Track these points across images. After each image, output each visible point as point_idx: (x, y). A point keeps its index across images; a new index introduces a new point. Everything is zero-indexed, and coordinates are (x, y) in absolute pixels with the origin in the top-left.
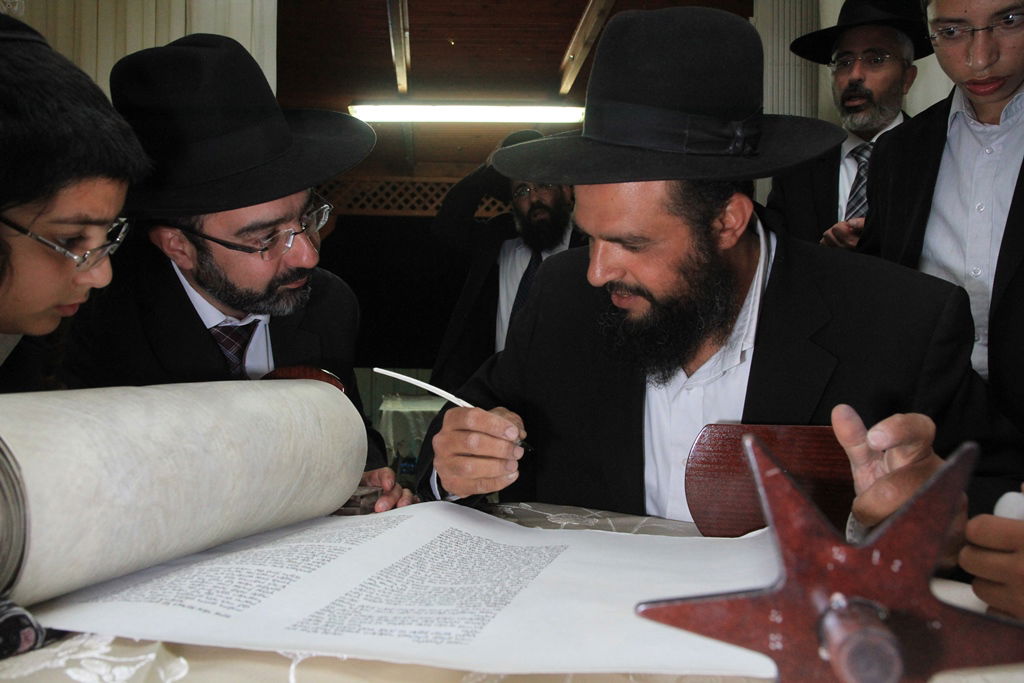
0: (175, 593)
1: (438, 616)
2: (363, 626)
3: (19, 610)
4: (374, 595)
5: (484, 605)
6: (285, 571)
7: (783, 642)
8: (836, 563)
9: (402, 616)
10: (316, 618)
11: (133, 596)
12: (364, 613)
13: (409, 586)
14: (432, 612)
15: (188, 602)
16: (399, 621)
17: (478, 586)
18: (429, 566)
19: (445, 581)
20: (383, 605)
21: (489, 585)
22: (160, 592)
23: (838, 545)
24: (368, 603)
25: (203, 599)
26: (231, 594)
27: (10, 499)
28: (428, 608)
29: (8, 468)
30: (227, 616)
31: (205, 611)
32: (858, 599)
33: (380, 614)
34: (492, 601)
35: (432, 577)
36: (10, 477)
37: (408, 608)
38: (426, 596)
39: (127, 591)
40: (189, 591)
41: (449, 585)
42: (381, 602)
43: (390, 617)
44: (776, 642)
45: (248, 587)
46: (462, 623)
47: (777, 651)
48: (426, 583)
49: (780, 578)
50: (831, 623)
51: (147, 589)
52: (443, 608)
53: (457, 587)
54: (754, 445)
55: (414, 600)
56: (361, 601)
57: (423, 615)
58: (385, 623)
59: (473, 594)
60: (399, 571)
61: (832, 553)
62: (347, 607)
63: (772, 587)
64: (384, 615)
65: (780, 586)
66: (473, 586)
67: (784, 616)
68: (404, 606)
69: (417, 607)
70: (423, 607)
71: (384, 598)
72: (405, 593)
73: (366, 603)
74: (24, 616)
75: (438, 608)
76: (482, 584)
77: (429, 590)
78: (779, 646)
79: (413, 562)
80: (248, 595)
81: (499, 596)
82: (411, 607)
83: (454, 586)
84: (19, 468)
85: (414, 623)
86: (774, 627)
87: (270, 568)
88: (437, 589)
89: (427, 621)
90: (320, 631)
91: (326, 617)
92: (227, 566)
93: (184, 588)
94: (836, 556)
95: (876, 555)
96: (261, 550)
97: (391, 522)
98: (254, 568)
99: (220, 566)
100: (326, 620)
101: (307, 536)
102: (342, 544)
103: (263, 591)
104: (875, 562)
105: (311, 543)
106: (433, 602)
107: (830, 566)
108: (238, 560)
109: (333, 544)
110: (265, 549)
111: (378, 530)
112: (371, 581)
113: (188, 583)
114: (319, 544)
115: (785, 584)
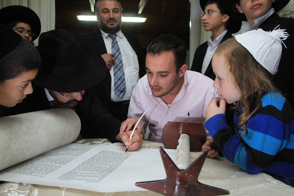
4: (80, 169)
6: (58, 165)
7: (166, 191)
9: (86, 174)
10: (64, 175)
12: (76, 174)
13: (89, 166)
14: (93, 174)
15: (33, 174)
18: (95, 160)
19: (98, 164)
20: (82, 172)
21: (109, 167)
22: (26, 171)
23: (178, 172)
24: (79, 171)
25: (37, 173)
26: (44, 171)
30: (43, 177)
31: (37, 176)
32: (182, 183)
33: (80, 174)
35: (95, 163)
37: (88, 172)
38: (93, 169)
41: (99, 165)
43: (83, 175)
44: (165, 192)
45: (48, 169)
47: (165, 193)
48: (94, 165)
49: (166, 178)
50: (177, 187)
51: (22, 169)
52: (97, 173)
53: (101, 166)
54: (161, 149)
55: (90, 170)
56: (76, 171)
57: (91, 175)
60: (87, 162)
62: (73, 172)
63: (165, 180)
64: (81, 174)
67: (166, 186)
69: (90, 172)
70: (91, 172)
71: (82, 170)
72: (88, 168)
73: (77, 171)
75: (95, 172)
77: (94, 167)
78: (166, 192)
79: (91, 160)
80: (48, 171)
81: (110, 170)
83: (100, 166)
85: (88, 177)
86: (165, 189)
88: (96, 166)
90: (65, 179)
91: (67, 175)
92: (44, 163)
93: (32, 170)
94: (178, 174)
95: (186, 173)
96: (52, 157)
97: (87, 150)
98: (50, 164)
99: (41, 163)
100: (67, 176)
101: (65, 153)
102: (73, 157)
103: (52, 170)
104: (186, 175)
105: (65, 156)
106: (94, 171)
107: (177, 176)
108: (46, 161)
109: (71, 157)
110: (54, 157)
111: (83, 153)
112: (80, 166)
113: (33, 169)
114: (68, 157)
115: (167, 180)
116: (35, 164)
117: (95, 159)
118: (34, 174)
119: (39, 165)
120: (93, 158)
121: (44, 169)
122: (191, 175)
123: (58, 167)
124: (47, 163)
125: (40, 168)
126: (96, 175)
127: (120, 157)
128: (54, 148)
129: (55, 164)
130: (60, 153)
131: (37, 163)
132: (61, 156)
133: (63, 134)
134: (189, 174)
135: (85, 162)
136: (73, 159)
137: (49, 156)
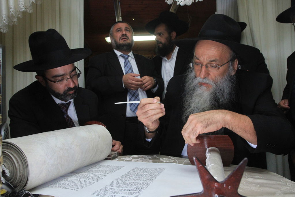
0: (64, 186)
1: (129, 191)
2: (110, 194)
3: (27, 192)
4: (114, 185)
5: (140, 188)
6: (91, 181)
8: (216, 187)
9: (120, 191)
10: (99, 191)
11: (54, 187)
12: (111, 190)
13: (123, 182)
14: (127, 190)
15: (67, 188)
16: (119, 193)
17: (140, 181)
18: (128, 177)
19: (132, 180)
20: (116, 188)
21: (143, 181)
23: (216, 183)
24: (113, 188)
25: (71, 187)
26: (78, 186)
27: (24, 165)
28: (127, 189)
29: (23, 157)
30: (77, 190)
31: (72, 189)
32: (221, 195)
33: (115, 191)
34: (143, 187)
36: (24, 159)
37: (122, 189)
39: (52, 185)
40: (68, 185)
41: (133, 182)
42: (115, 187)
43: (117, 191)
46: (134, 194)
48: (127, 181)
49: (203, 191)
51: (57, 184)
52: (130, 189)
53: (135, 182)
54: (195, 159)
55: (123, 186)
56: (110, 187)
57: (125, 191)
58: (116, 193)
59: (138, 184)
60: (121, 179)
61: (215, 185)
62: (107, 189)
63: (201, 192)
65: (203, 192)
66: (139, 181)
68: (121, 188)
69: (124, 188)
70: (126, 189)
71: (116, 186)
72: (122, 184)
74: (29, 193)
75: (129, 189)
76: (141, 181)
77: (128, 183)
79: (124, 176)
80: (82, 186)
82: (123, 188)
84: (26, 158)
85: (123, 194)
87: (87, 180)
89: (126, 193)
90: (99, 195)
92: (77, 179)
93: (66, 185)
94: (216, 185)
95: (225, 185)
96: (85, 174)
97: (119, 168)
98: (84, 180)
99: (75, 179)
100: (101, 192)
101: (97, 170)
102: (106, 174)
103: (86, 185)
104: (225, 186)
105: (98, 173)
106: (128, 187)
107: (214, 188)
108: (80, 177)
109: (104, 174)
110: (87, 174)
111: (115, 170)
112: (113, 182)
113: (67, 183)
114: (100, 174)
115: (204, 192)
116: (69, 180)
117: (128, 175)
118: (69, 188)
119: (73, 181)
120: (126, 175)
121: (78, 184)
122: (230, 187)
123: (92, 183)
124: (81, 179)
125: (74, 183)
126: (131, 191)
127: (153, 172)
128: (86, 165)
129: (89, 181)
130: (93, 169)
131: (70, 178)
132: (94, 173)
133: (95, 151)
134: (227, 186)
135: (118, 178)
136: (106, 176)
137: (81, 172)
